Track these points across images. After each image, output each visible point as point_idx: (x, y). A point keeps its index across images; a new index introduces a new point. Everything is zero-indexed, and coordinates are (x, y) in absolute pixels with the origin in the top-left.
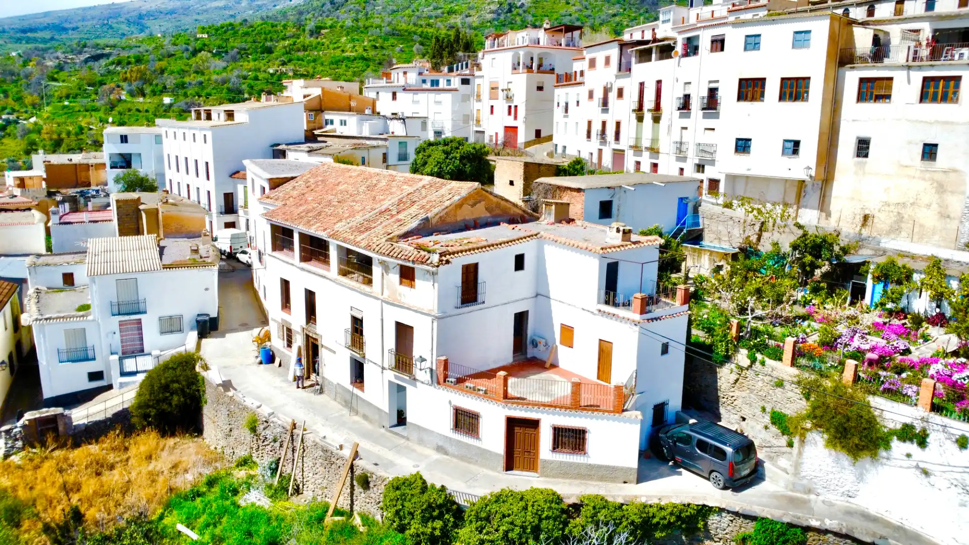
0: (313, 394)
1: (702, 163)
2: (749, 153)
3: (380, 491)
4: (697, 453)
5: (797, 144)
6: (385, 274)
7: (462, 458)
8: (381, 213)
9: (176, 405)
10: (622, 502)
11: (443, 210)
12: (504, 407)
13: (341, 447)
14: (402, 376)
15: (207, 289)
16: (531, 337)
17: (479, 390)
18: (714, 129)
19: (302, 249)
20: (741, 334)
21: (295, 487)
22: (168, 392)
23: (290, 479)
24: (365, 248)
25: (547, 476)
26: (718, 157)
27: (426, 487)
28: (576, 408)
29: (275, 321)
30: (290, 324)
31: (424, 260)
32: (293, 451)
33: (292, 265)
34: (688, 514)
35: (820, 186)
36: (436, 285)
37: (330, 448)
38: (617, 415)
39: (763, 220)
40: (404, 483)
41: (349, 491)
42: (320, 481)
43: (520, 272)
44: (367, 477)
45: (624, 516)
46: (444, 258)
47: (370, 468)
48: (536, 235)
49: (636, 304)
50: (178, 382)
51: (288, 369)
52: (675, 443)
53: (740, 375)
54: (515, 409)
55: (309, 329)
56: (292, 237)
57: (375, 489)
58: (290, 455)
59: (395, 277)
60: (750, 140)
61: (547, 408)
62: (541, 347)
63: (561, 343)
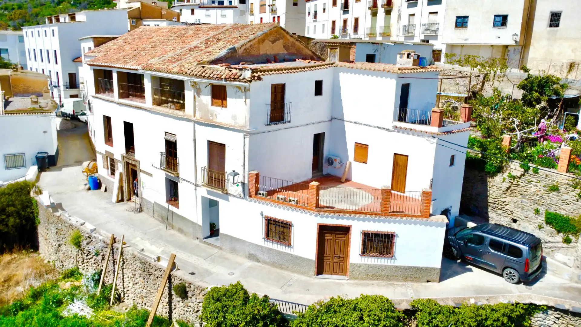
0: (133, 213)
1: (427, 39)
2: (466, 27)
3: (198, 301)
4: (490, 252)
5: (505, 17)
6: (196, 96)
7: (274, 264)
8: (190, 50)
9: (12, 226)
10: (454, 305)
11: (248, 42)
12: (316, 216)
13: (159, 259)
14: (214, 191)
15: (45, 132)
16: (327, 157)
17: (290, 201)
18: (437, 13)
19: (120, 87)
20: (512, 148)
21: (117, 296)
22: (5, 215)
23: (111, 289)
24: (177, 73)
25: (356, 279)
26: (440, 33)
27: (248, 298)
28: (385, 215)
29: (100, 153)
30: (113, 155)
31: (236, 77)
32: (114, 263)
33: (112, 102)
34: (518, 313)
35: (520, 51)
36: (248, 101)
37: (148, 260)
38: (425, 219)
39: (485, 72)
40: (225, 295)
41: (167, 300)
42: (139, 291)
43: (319, 97)
44: (185, 287)
45: (458, 321)
46: (255, 74)
47: (188, 278)
48: (332, 64)
49: (436, 118)
50: (13, 205)
51: (112, 193)
52: (466, 243)
53: (512, 183)
54: (327, 217)
55: (129, 157)
56: (111, 78)
57: (193, 298)
58: (111, 267)
59: (206, 99)
60: (467, 17)
61: (358, 215)
62: (336, 164)
63: (356, 160)
